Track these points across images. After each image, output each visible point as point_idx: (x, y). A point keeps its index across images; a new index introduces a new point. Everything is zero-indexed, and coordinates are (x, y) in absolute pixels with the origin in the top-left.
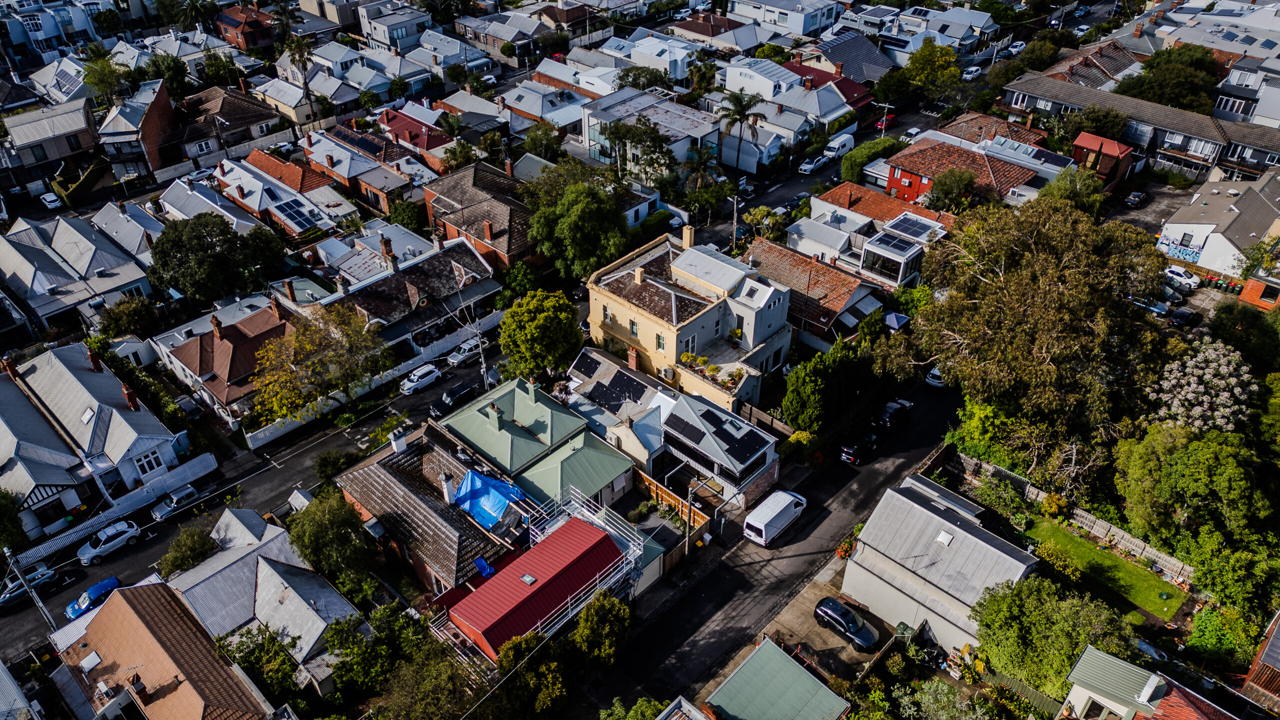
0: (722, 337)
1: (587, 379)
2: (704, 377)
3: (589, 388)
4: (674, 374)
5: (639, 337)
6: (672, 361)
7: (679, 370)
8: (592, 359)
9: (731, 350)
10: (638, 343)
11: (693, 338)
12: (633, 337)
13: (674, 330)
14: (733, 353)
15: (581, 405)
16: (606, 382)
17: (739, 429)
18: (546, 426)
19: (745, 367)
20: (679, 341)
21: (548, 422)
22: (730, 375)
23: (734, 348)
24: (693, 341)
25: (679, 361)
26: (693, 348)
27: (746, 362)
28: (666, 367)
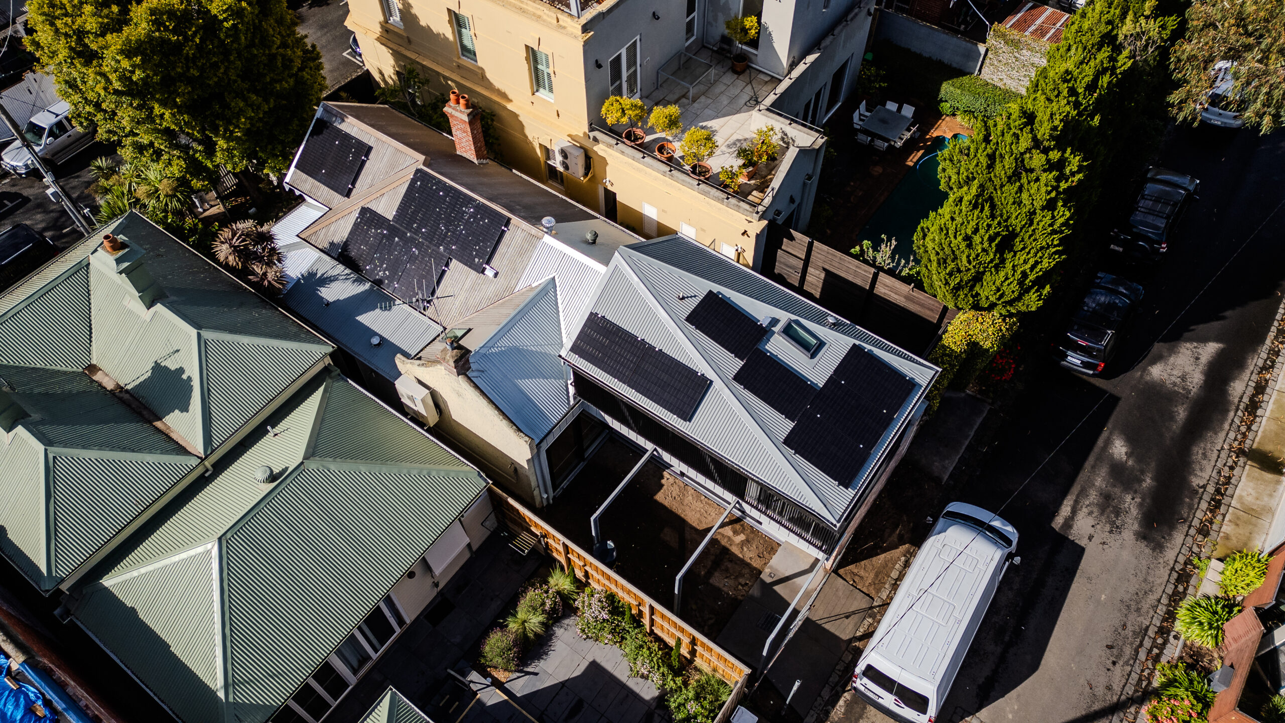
0: (702, 45)
1: (337, 199)
2: (672, 163)
3: (341, 230)
4: (589, 159)
5: (482, 61)
6: (580, 125)
7: (600, 149)
8: (347, 137)
9: (729, 78)
10: (481, 77)
11: (632, 50)
12: (466, 61)
13: (574, 26)
14: (739, 88)
15: (325, 281)
16: (388, 208)
17: (813, 349)
18: (187, 386)
19: (780, 124)
20: (593, 64)
21: (192, 371)
22: (742, 153)
23: (738, 72)
24: (632, 62)
25: (597, 123)
26: (632, 79)
27: (779, 107)
28: (565, 143)
